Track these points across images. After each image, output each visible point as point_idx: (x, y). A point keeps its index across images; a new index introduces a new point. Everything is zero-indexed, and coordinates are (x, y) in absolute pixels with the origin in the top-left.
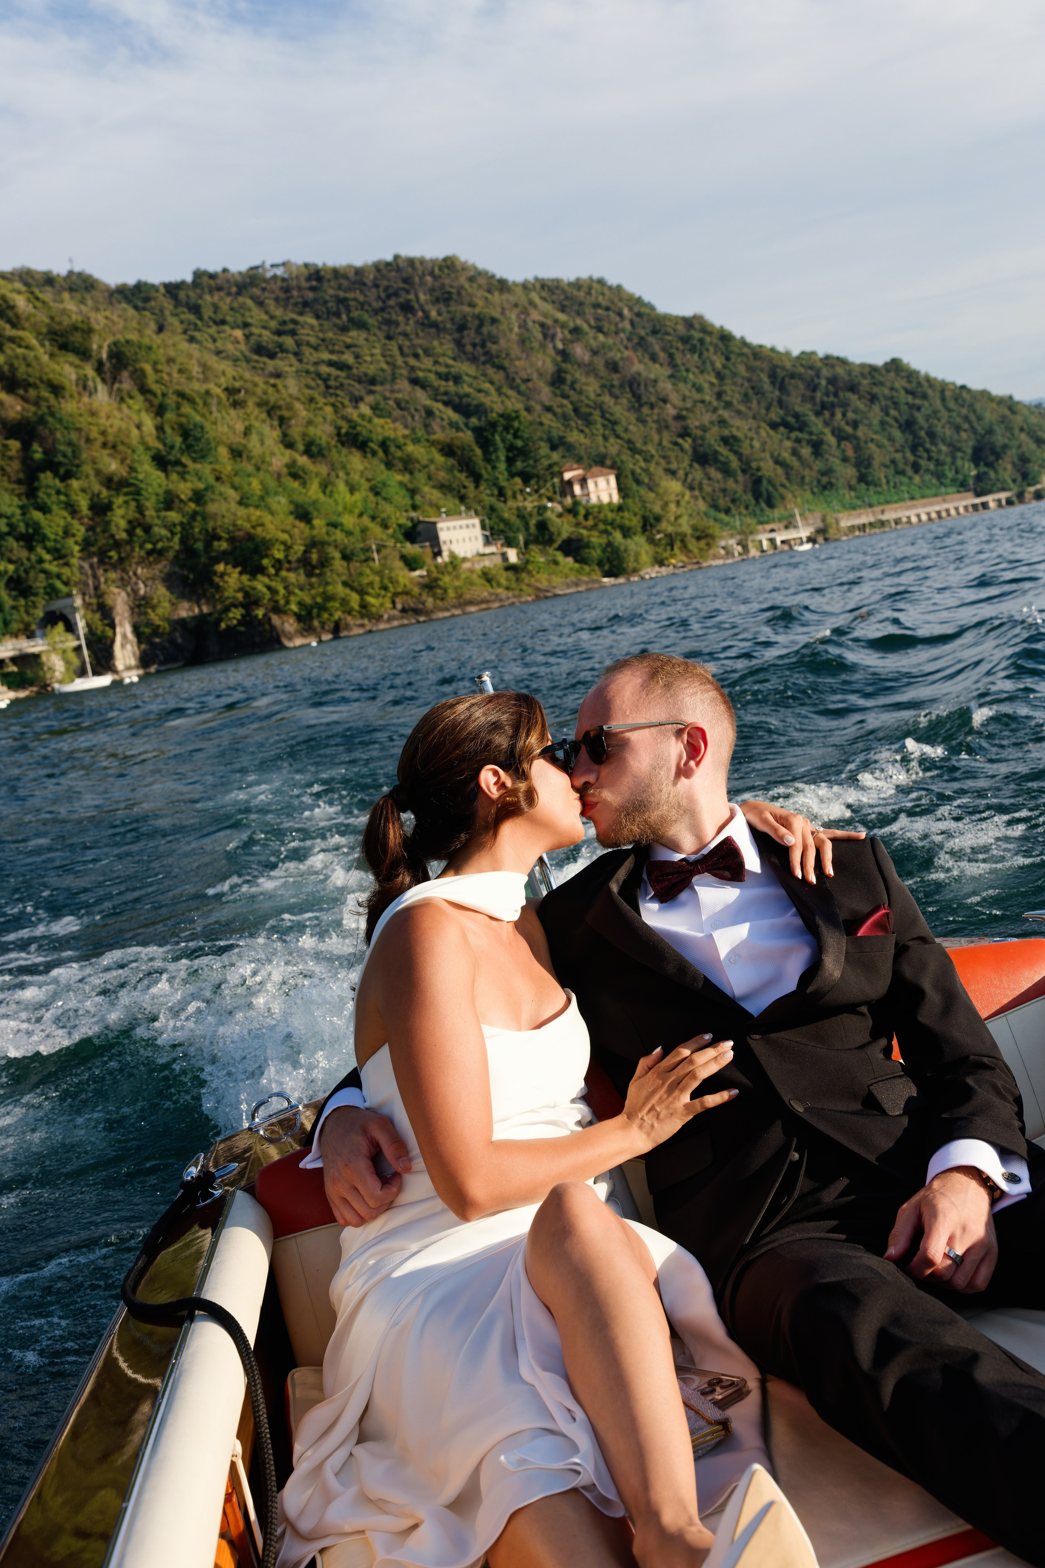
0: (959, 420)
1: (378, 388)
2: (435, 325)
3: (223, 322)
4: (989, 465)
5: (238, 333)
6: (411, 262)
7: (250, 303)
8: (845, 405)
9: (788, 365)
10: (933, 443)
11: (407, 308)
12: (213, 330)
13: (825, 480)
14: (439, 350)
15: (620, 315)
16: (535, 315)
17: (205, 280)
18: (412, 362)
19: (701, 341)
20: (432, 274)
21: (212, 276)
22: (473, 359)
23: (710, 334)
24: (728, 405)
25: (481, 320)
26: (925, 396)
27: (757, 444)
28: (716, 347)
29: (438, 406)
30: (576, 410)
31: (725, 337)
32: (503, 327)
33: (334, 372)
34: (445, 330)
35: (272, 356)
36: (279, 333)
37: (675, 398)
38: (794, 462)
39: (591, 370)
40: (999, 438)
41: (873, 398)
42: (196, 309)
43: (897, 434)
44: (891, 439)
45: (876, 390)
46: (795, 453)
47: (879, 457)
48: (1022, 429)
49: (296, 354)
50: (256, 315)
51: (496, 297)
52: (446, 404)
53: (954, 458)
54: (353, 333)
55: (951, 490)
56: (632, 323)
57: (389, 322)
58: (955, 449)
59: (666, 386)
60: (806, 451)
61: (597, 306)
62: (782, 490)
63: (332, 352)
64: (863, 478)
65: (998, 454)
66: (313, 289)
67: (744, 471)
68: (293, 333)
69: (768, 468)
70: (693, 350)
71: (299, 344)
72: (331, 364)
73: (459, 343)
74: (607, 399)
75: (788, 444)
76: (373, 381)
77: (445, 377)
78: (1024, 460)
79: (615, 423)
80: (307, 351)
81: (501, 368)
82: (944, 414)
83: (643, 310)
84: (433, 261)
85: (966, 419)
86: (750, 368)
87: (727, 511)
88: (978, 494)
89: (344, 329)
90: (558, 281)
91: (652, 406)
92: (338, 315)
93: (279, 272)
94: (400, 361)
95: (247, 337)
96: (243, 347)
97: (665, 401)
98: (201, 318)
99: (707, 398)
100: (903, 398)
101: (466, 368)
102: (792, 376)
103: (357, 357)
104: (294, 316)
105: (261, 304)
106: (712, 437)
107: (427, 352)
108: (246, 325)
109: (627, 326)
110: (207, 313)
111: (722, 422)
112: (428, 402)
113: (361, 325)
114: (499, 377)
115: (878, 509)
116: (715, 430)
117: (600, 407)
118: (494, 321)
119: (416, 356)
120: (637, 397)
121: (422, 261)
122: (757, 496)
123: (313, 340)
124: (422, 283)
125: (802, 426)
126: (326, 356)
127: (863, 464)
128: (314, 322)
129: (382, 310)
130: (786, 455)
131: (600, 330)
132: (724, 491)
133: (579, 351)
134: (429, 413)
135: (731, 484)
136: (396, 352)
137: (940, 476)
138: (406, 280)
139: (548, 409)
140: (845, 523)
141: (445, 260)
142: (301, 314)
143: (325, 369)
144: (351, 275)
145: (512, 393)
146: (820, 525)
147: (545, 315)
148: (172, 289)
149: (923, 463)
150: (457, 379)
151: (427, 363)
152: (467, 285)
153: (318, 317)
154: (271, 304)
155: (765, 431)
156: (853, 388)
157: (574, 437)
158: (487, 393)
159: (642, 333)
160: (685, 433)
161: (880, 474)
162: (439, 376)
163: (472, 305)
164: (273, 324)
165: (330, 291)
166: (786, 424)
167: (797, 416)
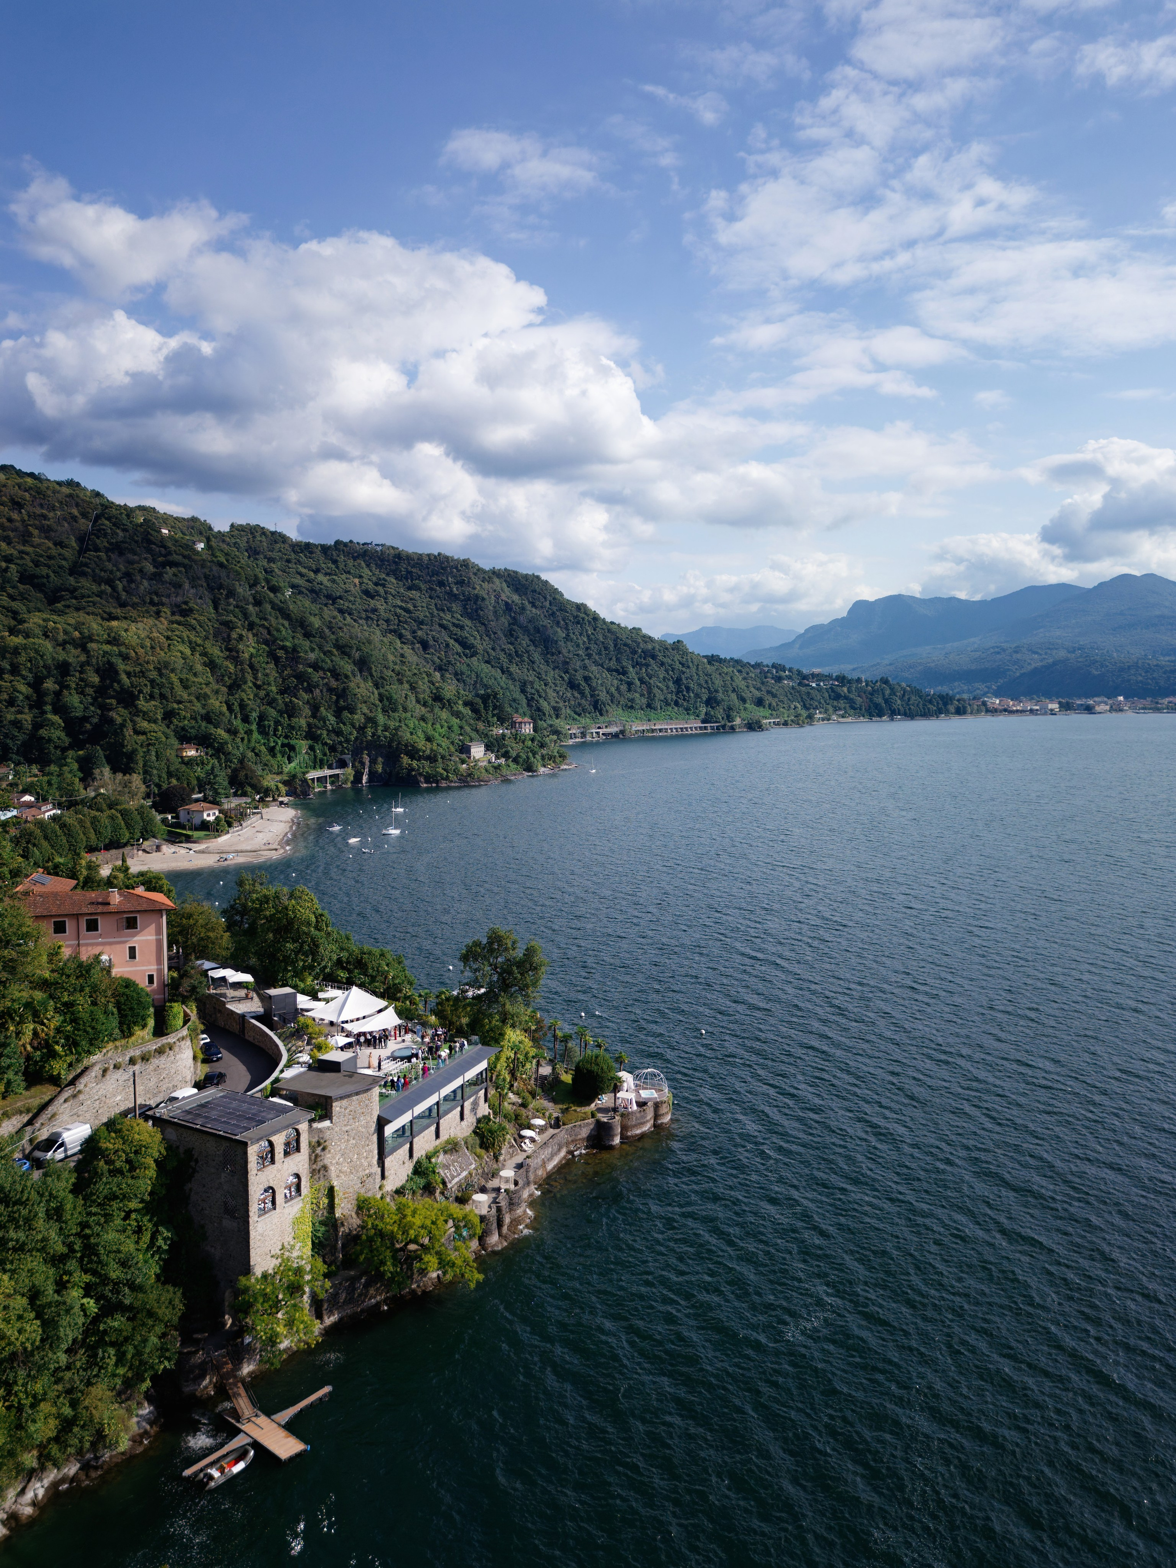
0: (703, 682)
1: (424, 627)
2: (455, 595)
3: (349, 573)
4: (713, 708)
5: (357, 581)
6: (447, 558)
7: (363, 564)
8: (647, 665)
9: (624, 637)
10: (688, 692)
11: (441, 584)
12: (344, 576)
13: (630, 704)
14: (454, 609)
15: (545, 598)
16: (504, 597)
17: (341, 547)
18: (442, 615)
19: (583, 619)
20: (456, 568)
21: (345, 545)
22: (471, 618)
23: (588, 615)
24: (589, 656)
25: (477, 597)
26: (688, 667)
27: (600, 682)
28: (589, 622)
29: (452, 642)
30: (516, 652)
31: (596, 618)
32: (487, 602)
33: (403, 613)
34: (458, 599)
35: (372, 597)
36: (376, 584)
37: (564, 651)
38: (616, 694)
39: (526, 630)
40: (720, 696)
41: (662, 664)
42: (335, 562)
43: (671, 684)
44: (668, 687)
45: (665, 660)
46: (618, 689)
47: (659, 695)
48: (734, 690)
49: (385, 599)
50: (366, 572)
51: (485, 585)
52: (456, 640)
53: (696, 702)
54: (414, 592)
55: (692, 717)
56: (550, 604)
57: (431, 589)
58: (697, 696)
59: (561, 643)
60: (624, 687)
61: (534, 591)
62: (608, 707)
63: (402, 601)
64: (649, 706)
65: (718, 703)
66: (395, 562)
67: (592, 696)
68: (384, 586)
69: (603, 696)
70: (578, 623)
71: (386, 593)
72: (401, 608)
73: (465, 607)
74: (532, 648)
75: (615, 682)
76: (422, 623)
77: (457, 626)
78: (730, 709)
79: (533, 662)
80: (390, 597)
81: (483, 624)
82: (696, 677)
83: (557, 596)
84: (458, 560)
85: (706, 682)
86: (605, 637)
87: (579, 715)
88: (703, 722)
89: (410, 588)
90: (516, 572)
91: (553, 654)
92: (407, 579)
93: (379, 549)
94: (436, 612)
95: (361, 584)
96: (358, 588)
97: (560, 653)
98: (337, 567)
99: (580, 652)
100: (678, 666)
101: (467, 622)
102: (625, 645)
103: (415, 607)
104: (384, 576)
105: (368, 566)
106: (579, 677)
107: (449, 610)
108: (361, 577)
109: (547, 604)
110: (341, 566)
111: (585, 668)
112: (448, 639)
113: (418, 589)
114: (482, 629)
115: (652, 723)
116: (581, 672)
117: (527, 652)
118: (483, 599)
119: (443, 610)
120: (546, 648)
121: (453, 560)
122: (595, 708)
123: (393, 591)
124: (452, 572)
125: (624, 673)
126: (399, 603)
127: (651, 697)
128: (393, 580)
129: (429, 581)
130: (613, 690)
131: (534, 605)
132: (580, 704)
133: (522, 619)
134: (447, 645)
135: (583, 702)
136: (433, 607)
137: (687, 709)
138: (443, 568)
139: (503, 650)
140: (634, 728)
141: (464, 561)
142: (388, 575)
143: (399, 611)
144: (416, 557)
145: (487, 639)
146: (621, 728)
147: (508, 597)
148: (325, 549)
149: (680, 701)
150: (462, 628)
151: (448, 617)
152: (473, 577)
153: (396, 579)
154: (373, 566)
155: (606, 674)
156: (654, 657)
157: (514, 668)
158: (475, 638)
159: (555, 608)
160: (566, 672)
161: (658, 704)
162: (454, 625)
163: (474, 589)
164: (374, 579)
165: (403, 566)
166: (617, 671)
167: (623, 668)
